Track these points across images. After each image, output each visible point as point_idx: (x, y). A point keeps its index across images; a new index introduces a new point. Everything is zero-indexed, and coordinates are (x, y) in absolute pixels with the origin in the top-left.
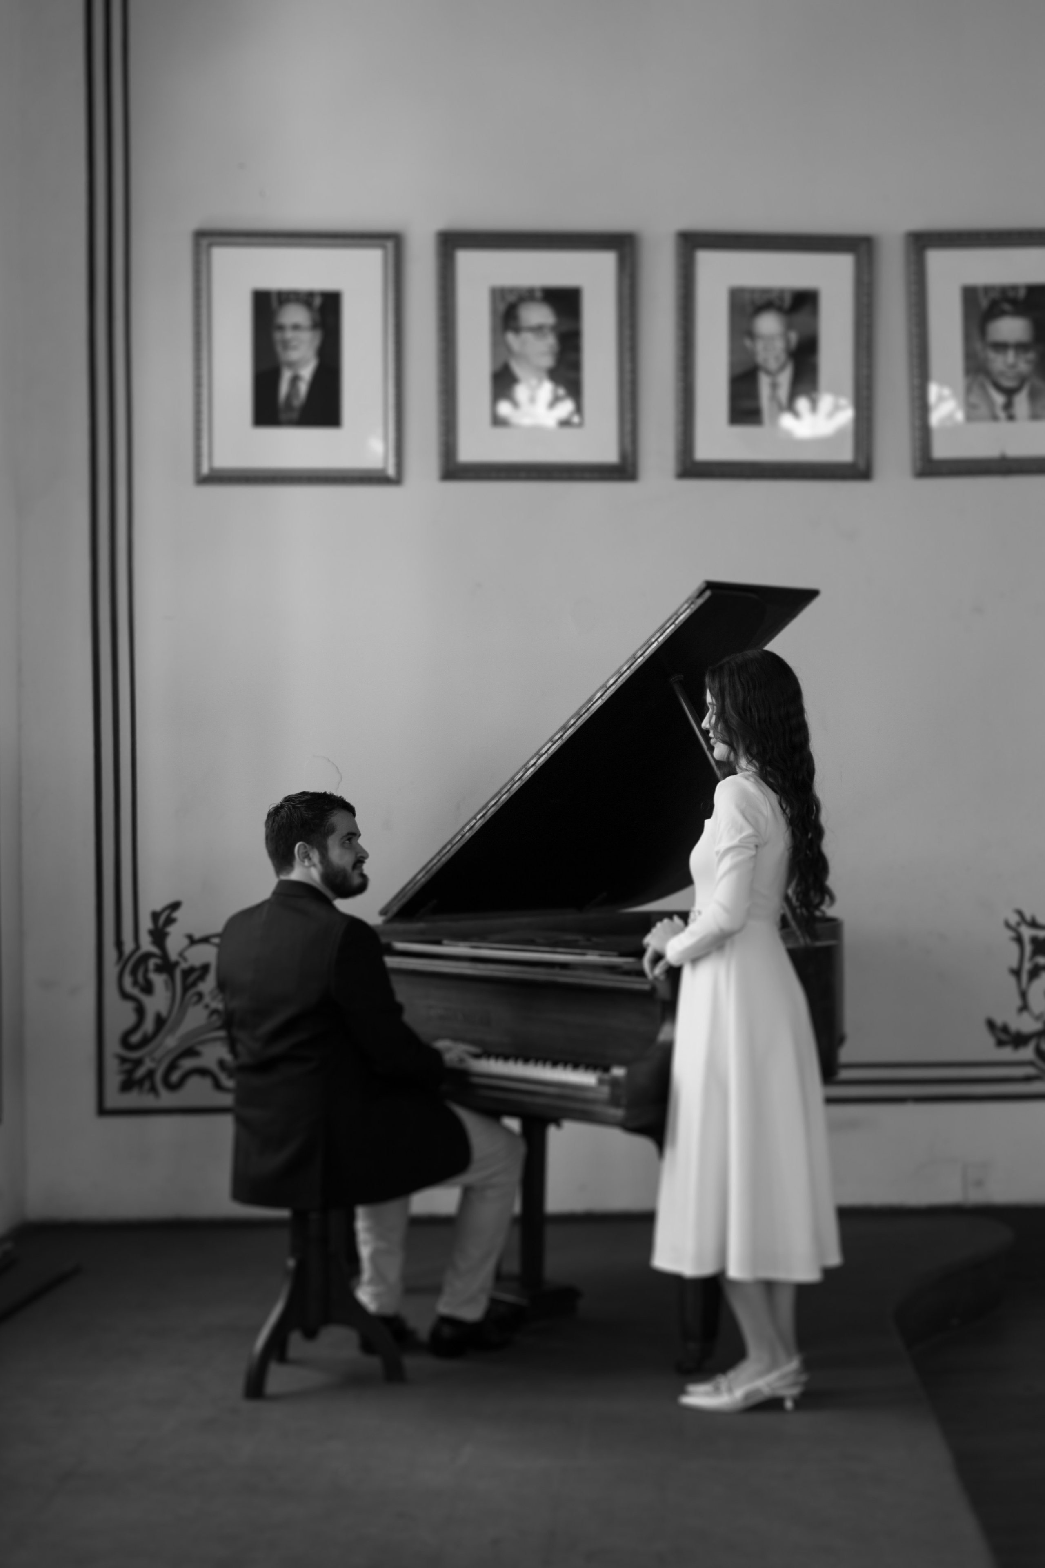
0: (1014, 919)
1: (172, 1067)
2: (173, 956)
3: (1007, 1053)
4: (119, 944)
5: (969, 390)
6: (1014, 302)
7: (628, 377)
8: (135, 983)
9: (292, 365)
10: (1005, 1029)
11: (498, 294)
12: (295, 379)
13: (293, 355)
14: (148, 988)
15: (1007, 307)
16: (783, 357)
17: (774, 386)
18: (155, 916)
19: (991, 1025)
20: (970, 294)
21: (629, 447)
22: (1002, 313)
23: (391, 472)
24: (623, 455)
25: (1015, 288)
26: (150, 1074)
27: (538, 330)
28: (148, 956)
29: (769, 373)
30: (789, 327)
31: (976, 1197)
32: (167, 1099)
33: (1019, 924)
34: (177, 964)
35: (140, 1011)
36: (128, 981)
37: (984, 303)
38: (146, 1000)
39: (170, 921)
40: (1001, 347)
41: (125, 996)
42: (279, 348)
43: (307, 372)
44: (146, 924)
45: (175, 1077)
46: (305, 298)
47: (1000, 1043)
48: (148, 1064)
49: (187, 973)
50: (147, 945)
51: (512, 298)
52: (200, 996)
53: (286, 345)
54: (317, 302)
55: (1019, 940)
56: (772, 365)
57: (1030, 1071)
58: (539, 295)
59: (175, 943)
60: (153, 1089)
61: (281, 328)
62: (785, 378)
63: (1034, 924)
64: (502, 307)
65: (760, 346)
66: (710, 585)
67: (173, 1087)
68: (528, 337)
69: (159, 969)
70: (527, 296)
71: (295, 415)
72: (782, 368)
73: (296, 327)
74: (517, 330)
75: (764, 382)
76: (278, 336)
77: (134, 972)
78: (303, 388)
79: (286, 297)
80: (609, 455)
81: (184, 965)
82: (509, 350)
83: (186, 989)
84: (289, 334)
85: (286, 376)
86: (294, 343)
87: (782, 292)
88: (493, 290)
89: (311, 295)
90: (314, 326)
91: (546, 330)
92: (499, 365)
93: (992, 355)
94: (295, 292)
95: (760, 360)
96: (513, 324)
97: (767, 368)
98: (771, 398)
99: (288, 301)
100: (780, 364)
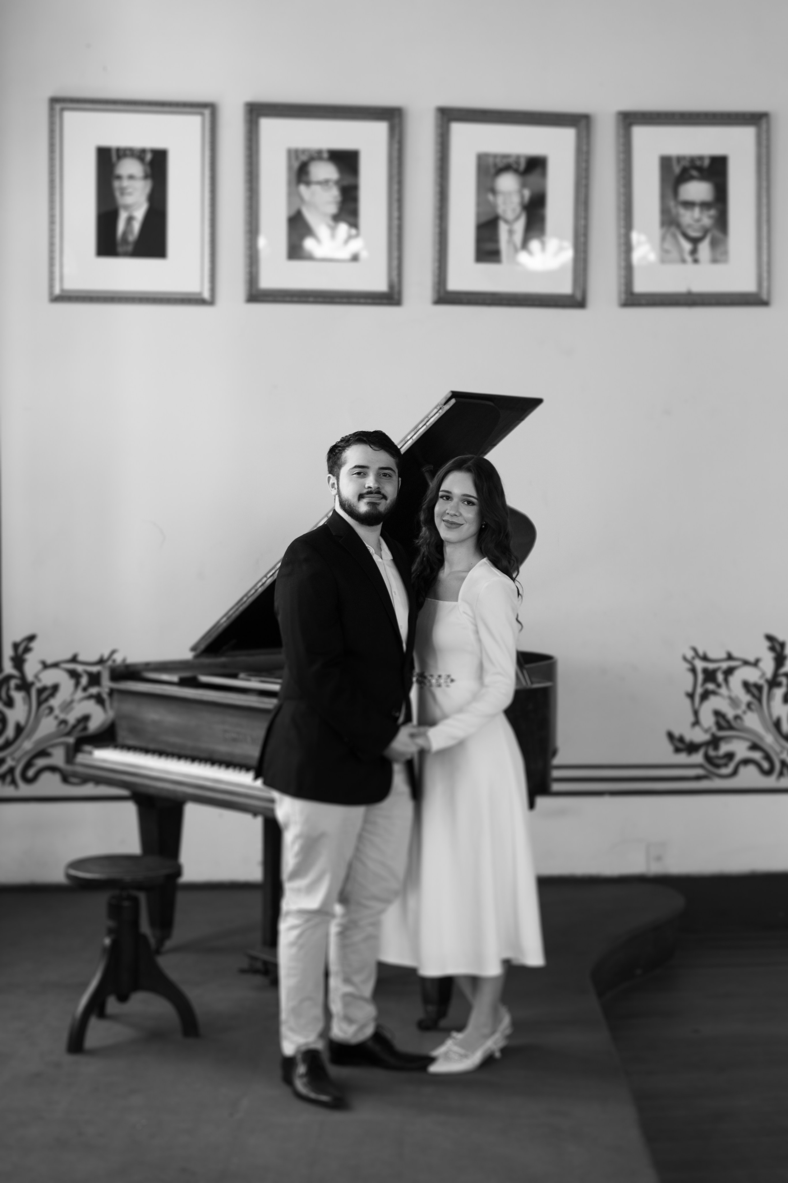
0: (690, 654)
1: (29, 765)
2: (30, 677)
3: (683, 758)
5: (663, 239)
6: (700, 169)
7: (395, 222)
9: (127, 207)
10: (681, 739)
11: (293, 154)
12: (130, 219)
13: (128, 200)
14: (10, 703)
15: (694, 173)
16: (518, 209)
17: (511, 232)
18: (16, 646)
19: (670, 736)
20: (666, 162)
21: (395, 279)
22: (691, 178)
23: (206, 295)
24: (391, 286)
25: (701, 158)
26: (11, 770)
27: (325, 183)
28: (9, 677)
29: (507, 221)
30: (523, 185)
31: (655, 869)
32: (25, 790)
33: (693, 658)
34: (32, 684)
35: (3, 721)
37: (677, 170)
38: (8, 712)
39: (27, 650)
40: (689, 205)
42: (117, 194)
43: (139, 214)
44: (8, 650)
45: (31, 773)
46: (139, 154)
47: (677, 750)
48: (10, 763)
49: (40, 691)
50: (9, 668)
51: (304, 158)
52: (51, 709)
53: (123, 191)
54: (149, 157)
55: (693, 670)
56: (510, 216)
57: (700, 772)
58: (325, 155)
59: (31, 668)
60: (14, 782)
61: (119, 177)
62: (520, 226)
63: (705, 658)
64: (296, 165)
65: (500, 200)
66: (455, 395)
67: (29, 781)
68: (316, 188)
69: (18, 688)
70: (317, 156)
71: (130, 248)
72: (517, 218)
73: (131, 177)
74: (308, 183)
75: (503, 229)
76: (116, 184)
78: (136, 226)
79: (123, 153)
80: (381, 285)
81: (38, 685)
82: (301, 199)
83: (40, 704)
84: (126, 183)
85: (123, 217)
86: (129, 190)
87: (518, 157)
88: (289, 151)
89: (143, 151)
90: (146, 177)
91: (331, 184)
92: (293, 211)
93: (682, 211)
94: (130, 149)
95: (500, 211)
96: (304, 178)
97: (505, 217)
98: (509, 242)
99: (125, 156)
100: (515, 215)
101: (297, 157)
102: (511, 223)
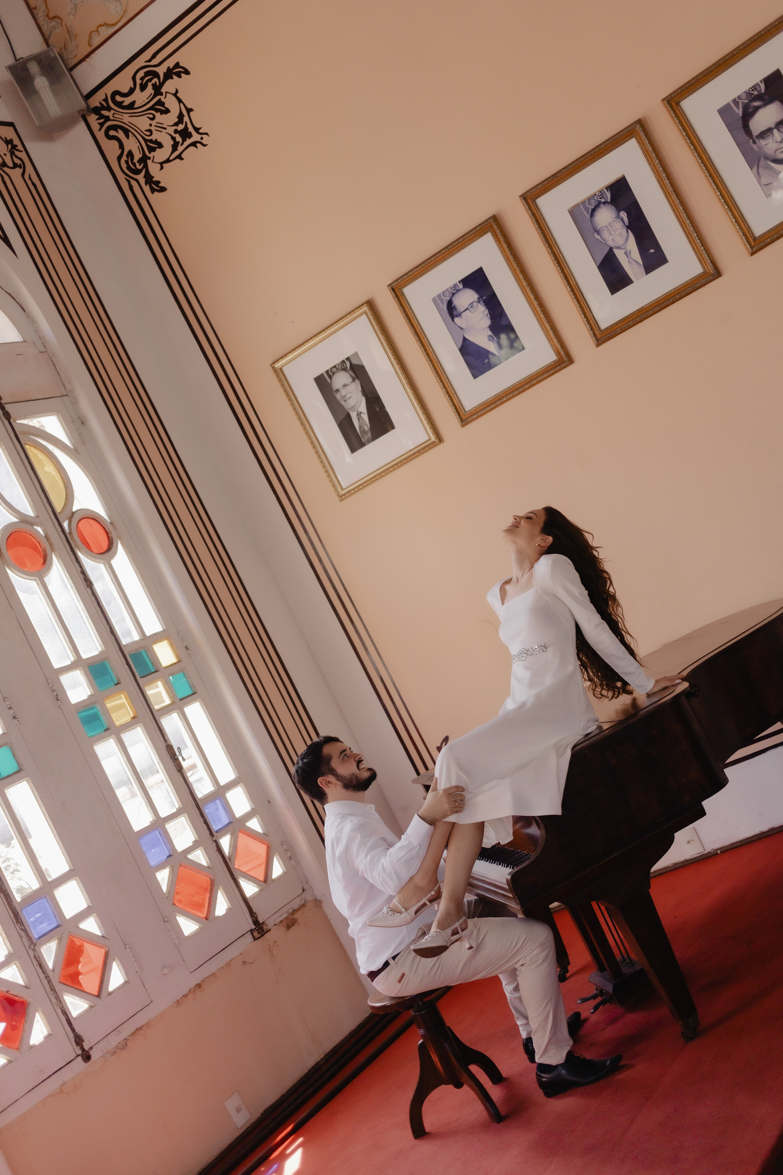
5: (759, 176)
6: (759, 97)
9: (353, 408)
11: (438, 300)
12: (359, 414)
13: (351, 402)
15: (757, 104)
16: (624, 231)
17: (627, 254)
20: (724, 112)
21: (558, 345)
22: (757, 109)
23: (433, 438)
24: (558, 353)
25: (754, 88)
27: (471, 306)
29: (618, 248)
30: (619, 210)
37: (740, 112)
40: (765, 134)
42: (343, 403)
43: (363, 408)
46: (341, 367)
53: (345, 399)
54: (347, 365)
56: (620, 241)
58: (461, 286)
61: (337, 390)
62: (632, 244)
65: (606, 235)
68: (466, 315)
70: (455, 291)
71: (369, 435)
72: (627, 239)
73: (345, 386)
74: (459, 315)
75: (620, 254)
76: (338, 396)
78: (365, 417)
79: (330, 373)
80: (550, 357)
82: (461, 329)
85: (354, 416)
86: (348, 396)
87: (601, 192)
88: (434, 300)
89: (342, 363)
90: (354, 380)
91: (475, 304)
92: (460, 342)
93: (763, 142)
94: (335, 367)
95: (611, 243)
96: (455, 313)
97: (617, 245)
98: (629, 262)
99: (334, 373)
100: (624, 239)
102: (622, 247)
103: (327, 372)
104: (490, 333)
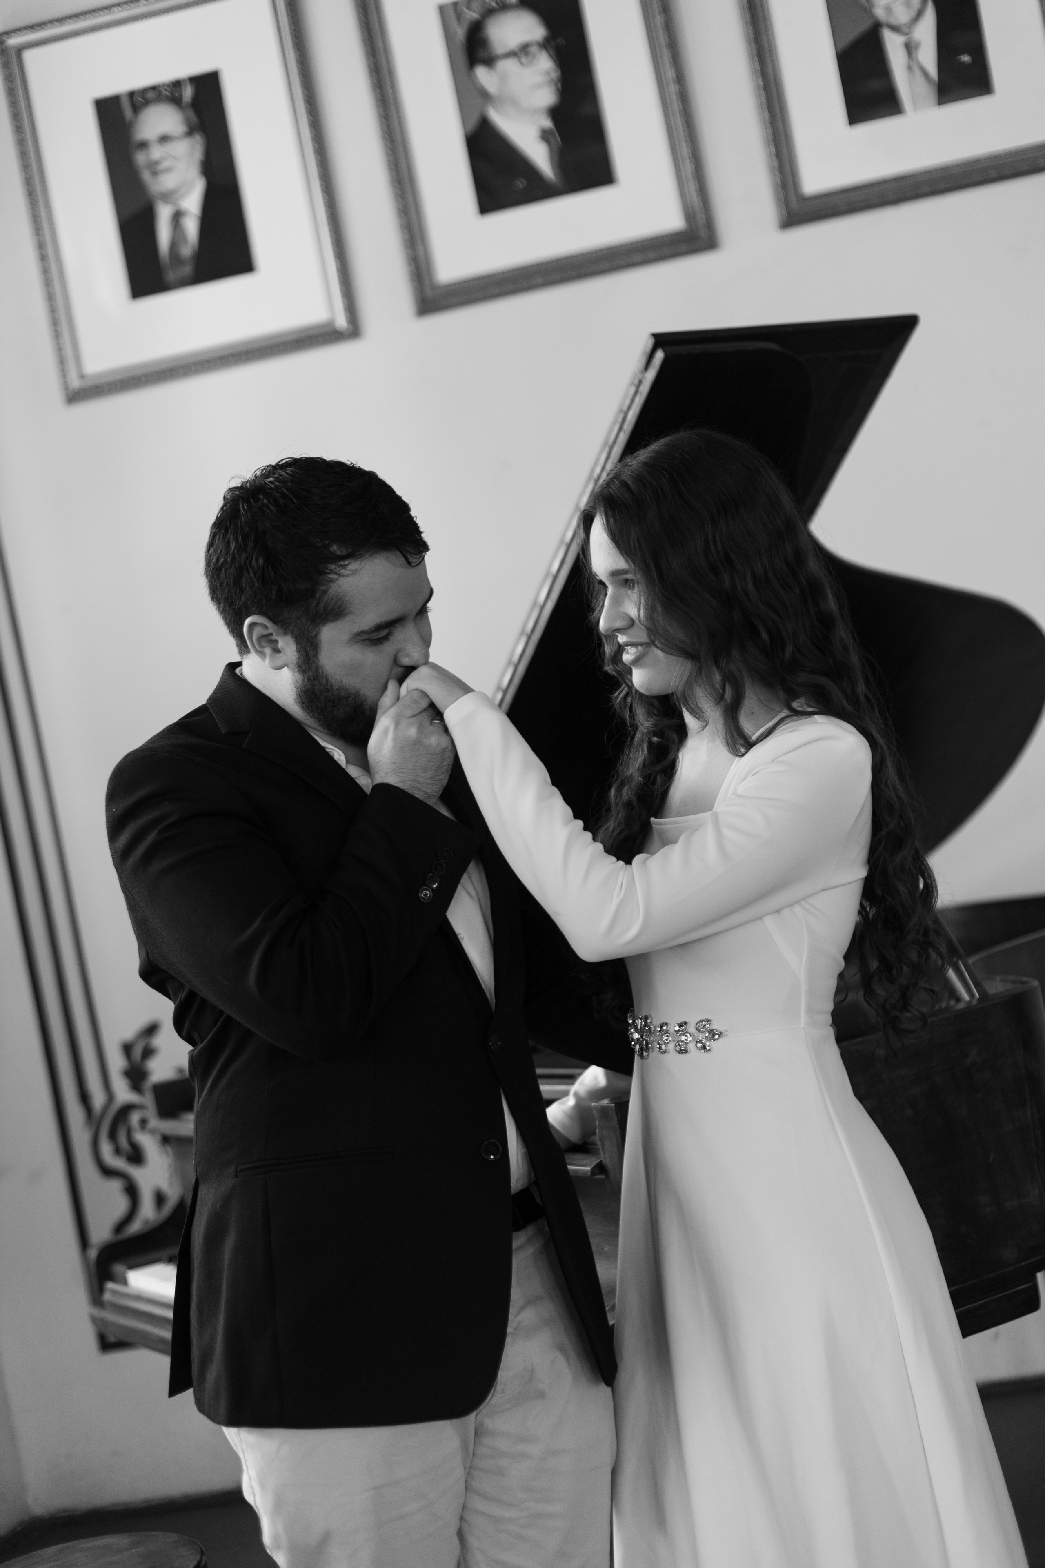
4: (84, 1097)
7: (673, 88)
8: (118, 1151)
9: (167, 197)
11: (450, 12)
12: (177, 217)
13: (167, 182)
14: (136, 1156)
17: (910, 48)
18: (127, 1049)
21: (695, 199)
23: (341, 322)
24: (689, 216)
27: (523, 51)
28: (126, 1110)
29: (895, 29)
35: (132, 1191)
36: (106, 1149)
38: (136, 1173)
39: (150, 1052)
41: (108, 1172)
42: (146, 176)
43: (193, 203)
44: (117, 1062)
46: (171, 93)
50: (123, 1093)
53: (154, 168)
54: (188, 93)
56: (902, 16)
61: (143, 145)
62: (926, 30)
64: (460, 33)
66: (661, 340)
68: (507, 66)
70: (496, 4)
71: (187, 270)
72: (919, 14)
73: (164, 139)
74: (490, 61)
75: (893, 44)
76: (140, 158)
77: (113, 1136)
78: (191, 227)
79: (139, 99)
80: (670, 220)
82: (485, 96)
84: (156, 152)
85: (164, 214)
86: (166, 164)
88: (442, 9)
89: (177, 84)
90: (190, 133)
91: (534, 49)
92: (473, 122)
94: (154, 88)
95: (880, 13)
96: (481, 54)
97: (893, 21)
98: (910, 68)
99: (147, 103)
100: (913, 13)
101: (459, 17)
102: (906, 30)
103: (132, 94)
104: (548, 123)
